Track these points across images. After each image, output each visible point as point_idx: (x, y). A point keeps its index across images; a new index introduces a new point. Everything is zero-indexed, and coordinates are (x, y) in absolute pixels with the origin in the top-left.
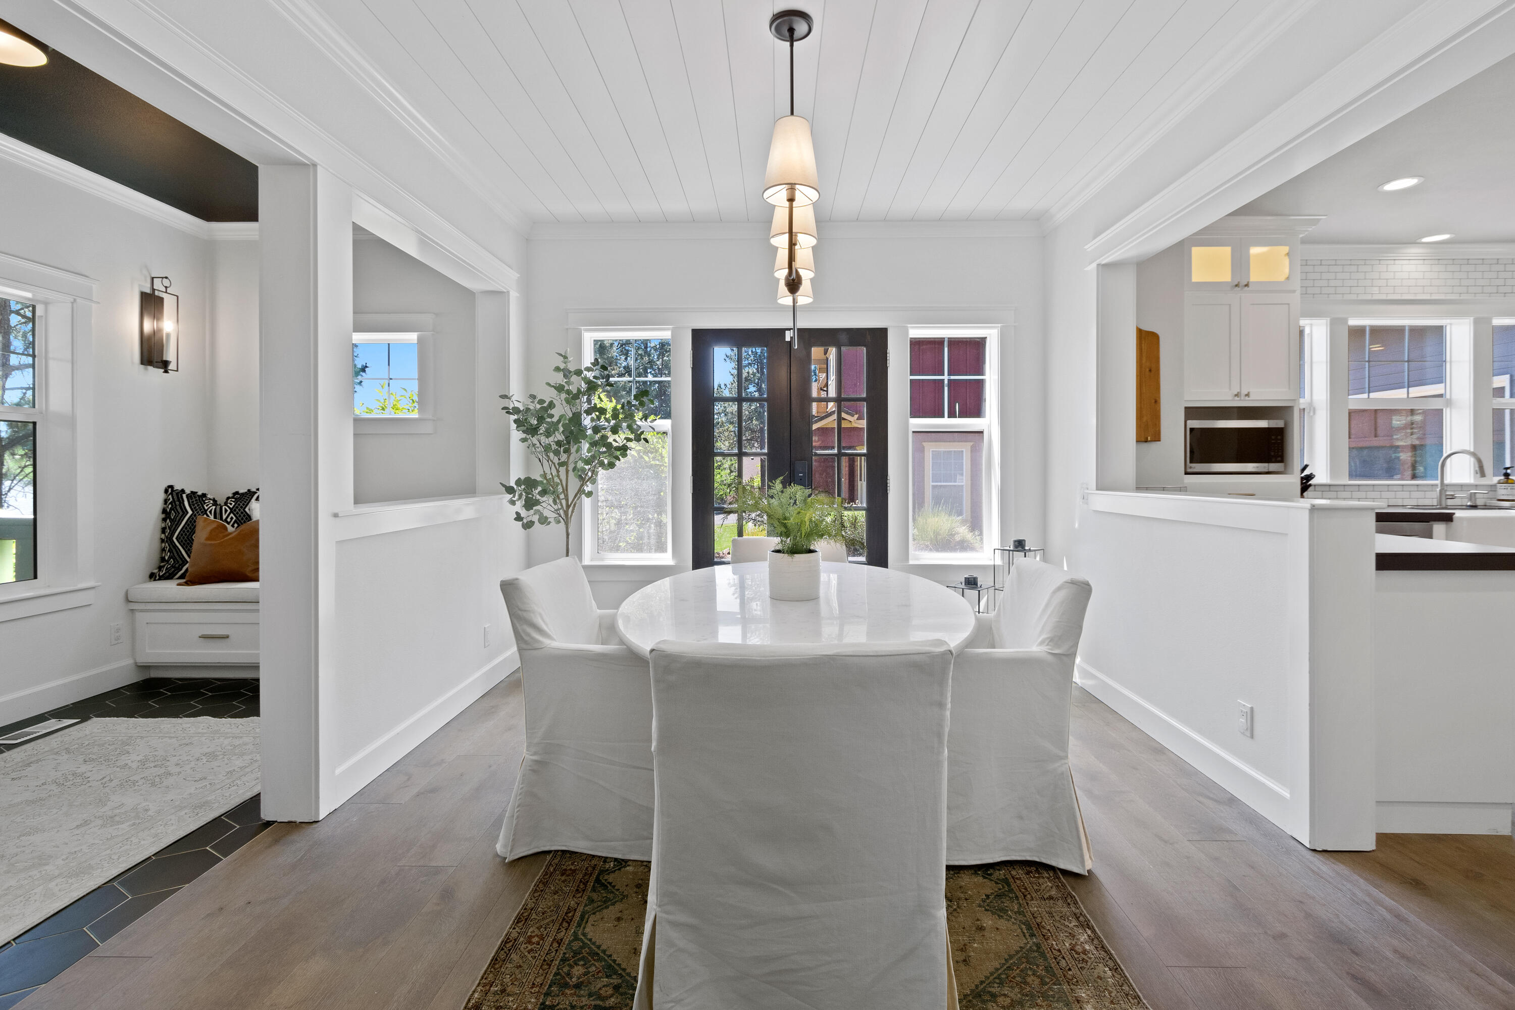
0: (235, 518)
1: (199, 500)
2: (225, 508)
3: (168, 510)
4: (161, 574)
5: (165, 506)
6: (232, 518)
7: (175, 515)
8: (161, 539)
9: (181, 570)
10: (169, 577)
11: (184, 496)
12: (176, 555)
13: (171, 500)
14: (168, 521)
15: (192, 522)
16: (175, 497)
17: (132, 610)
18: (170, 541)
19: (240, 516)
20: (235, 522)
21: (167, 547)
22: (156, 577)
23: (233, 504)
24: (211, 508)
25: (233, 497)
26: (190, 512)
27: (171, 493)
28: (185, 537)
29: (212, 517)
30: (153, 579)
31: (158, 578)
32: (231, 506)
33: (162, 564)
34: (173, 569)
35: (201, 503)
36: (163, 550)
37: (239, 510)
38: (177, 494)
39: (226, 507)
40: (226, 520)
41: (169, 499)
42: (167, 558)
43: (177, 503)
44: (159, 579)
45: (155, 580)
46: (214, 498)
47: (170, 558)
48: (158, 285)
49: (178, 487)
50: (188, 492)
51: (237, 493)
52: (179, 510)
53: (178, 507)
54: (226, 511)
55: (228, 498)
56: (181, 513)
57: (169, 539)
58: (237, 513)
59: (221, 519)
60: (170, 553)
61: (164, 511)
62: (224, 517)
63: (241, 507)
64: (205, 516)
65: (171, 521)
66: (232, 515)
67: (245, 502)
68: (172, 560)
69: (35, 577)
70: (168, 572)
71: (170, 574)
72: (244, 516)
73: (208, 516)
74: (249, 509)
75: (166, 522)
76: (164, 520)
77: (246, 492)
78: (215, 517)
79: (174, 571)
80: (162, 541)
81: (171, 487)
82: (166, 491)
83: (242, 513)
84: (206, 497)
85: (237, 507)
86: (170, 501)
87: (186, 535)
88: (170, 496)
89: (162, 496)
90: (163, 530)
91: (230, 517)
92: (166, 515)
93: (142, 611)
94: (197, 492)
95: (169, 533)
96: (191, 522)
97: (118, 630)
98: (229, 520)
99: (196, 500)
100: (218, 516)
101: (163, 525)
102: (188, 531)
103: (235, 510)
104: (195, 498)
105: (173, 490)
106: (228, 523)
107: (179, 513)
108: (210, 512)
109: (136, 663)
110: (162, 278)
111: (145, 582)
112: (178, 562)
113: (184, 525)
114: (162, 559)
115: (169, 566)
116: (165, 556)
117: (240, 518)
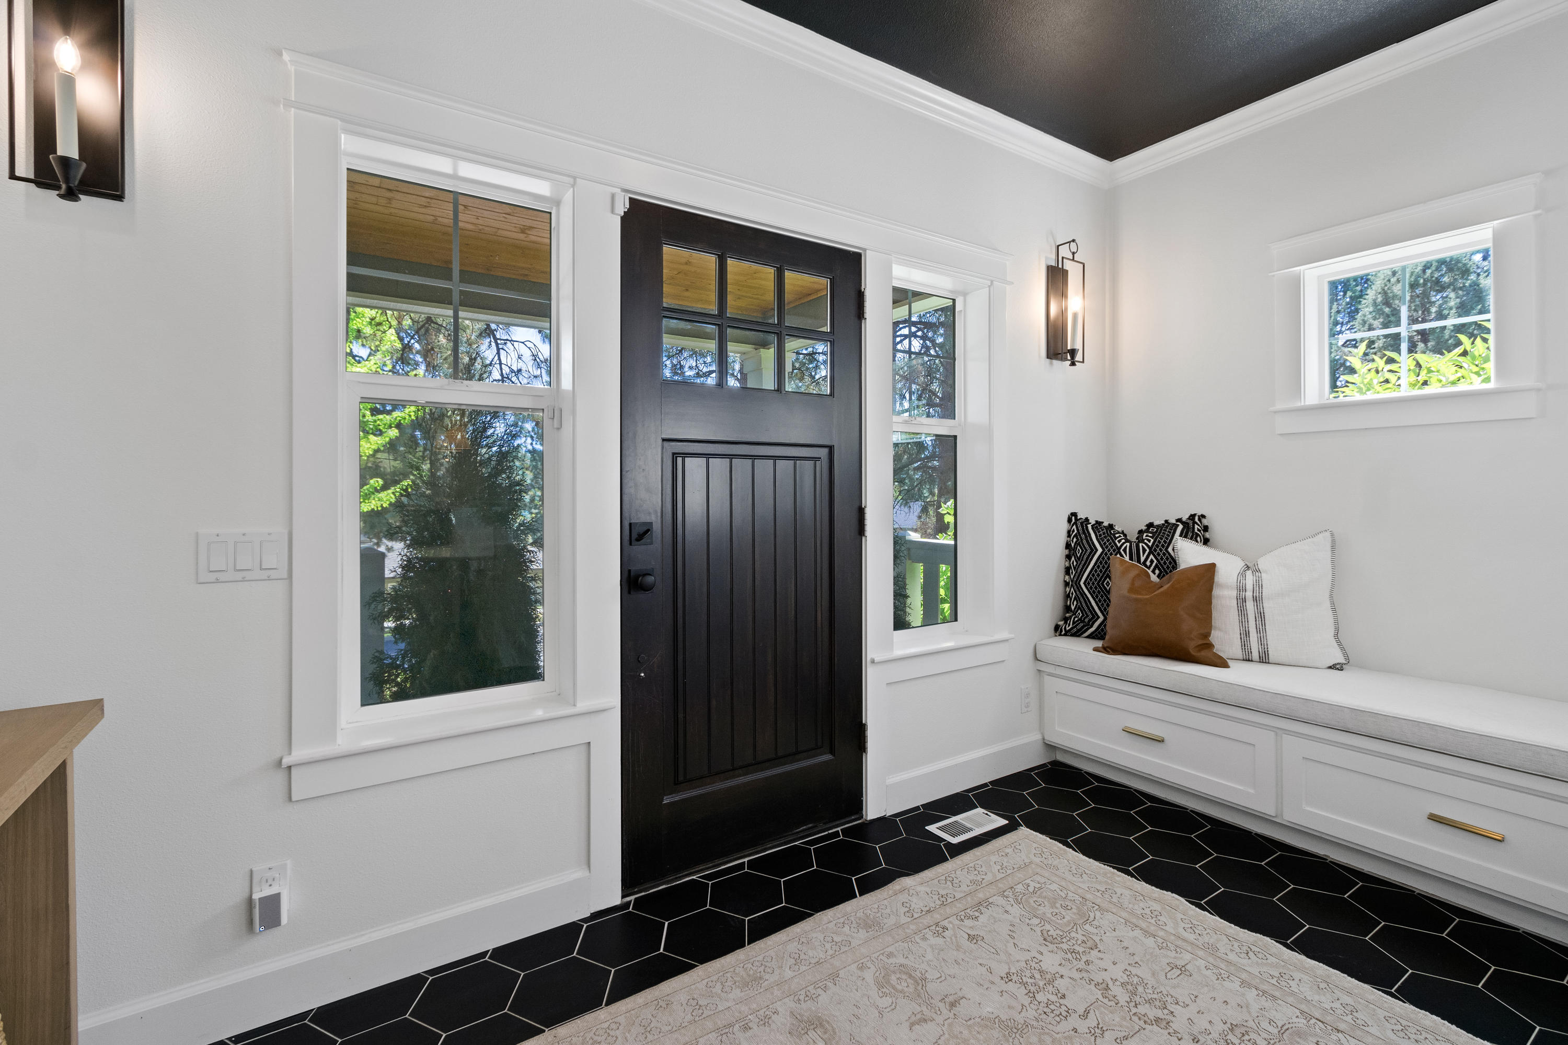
0: (1155, 561)
1: (1107, 532)
2: (1142, 546)
3: (1073, 545)
4: (1067, 629)
5: (1069, 539)
6: (1152, 561)
7: (1082, 553)
8: (1065, 581)
9: (1092, 626)
10: (1076, 633)
11: (1089, 526)
12: (1084, 605)
13: (1076, 531)
14: (1073, 559)
15: (1104, 563)
16: (1080, 528)
17: (1039, 671)
18: (1077, 586)
19: (1162, 559)
20: (1156, 566)
21: (1072, 594)
22: (1061, 631)
23: (1152, 540)
24: (1125, 545)
25: (1147, 531)
26: (1100, 550)
27: (1075, 523)
28: (1096, 583)
29: (1127, 558)
30: (1057, 634)
31: (1063, 632)
32: (1150, 544)
33: (1068, 615)
34: (1081, 625)
35: (1112, 538)
36: (1067, 596)
37: (1161, 550)
38: (1082, 523)
39: (1144, 545)
40: (1144, 563)
41: (1074, 531)
42: (1073, 608)
43: (1083, 536)
44: (1065, 635)
45: (1060, 635)
46: (1123, 531)
47: (1077, 608)
48: (1065, 252)
49: (1081, 515)
50: (1092, 522)
51: (1150, 525)
52: (1087, 546)
53: (1084, 541)
54: (1144, 550)
55: (1141, 532)
56: (1089, 551)
57: (1076, 583)
58: (1159, 554)
59: (1139, 561)
60: (1077, 602)
61: (1068, 546)
62: (1143, 559)
63: (1163, 546)
64: (1118, 556)
65: (1078, 559)
66: (1151, 557)
67: (1167, 539)
68: (1079, 611)
69: (956, 620)
70: (1076, 626)
71: (1078, 630)
72: (1167, 559)
73: (1121, 555)
74: (1173, 550)
75: (1070, 561)
76: (1068, 557)
77: (1163, 524)
78: (1131, 559)
79: (1083, 627)
80: (1066, 584)
81: (1074, 514)
82: (1069, 520)
83: (1164, 554)
84: (1113, 529)
85: (1157, 546)
86: (1074, 533)
87: (1096, 580)
88: (1074, 527)
89: (1065, 526)
90: (1067, 571)
91: (1149, 560)
92: (1070, 551)
93: (1050, 675)
94: (1103, 522)
95: (1075, 574)
96: (1101, 563)
97: (1028, 695)
98: (1148, 563)
99: (1104, 533)
100: (1135, 557)
101: (1067, 564)
102: (1098, 575)
103: (1155, 550)
104: (1103, 530)
105: (1076, 520)
106: (1149, 568)
107: (1086, 550)
108: (1125, 550)
109: (1044, 739)
110: (1069, 242)
111: (1050, 637)
112: (1088, 616)
113: (1094, 566)
114: (1067, 609)
115: (1076, 619)
116: (1070, 605)
117: (1162, 562)
